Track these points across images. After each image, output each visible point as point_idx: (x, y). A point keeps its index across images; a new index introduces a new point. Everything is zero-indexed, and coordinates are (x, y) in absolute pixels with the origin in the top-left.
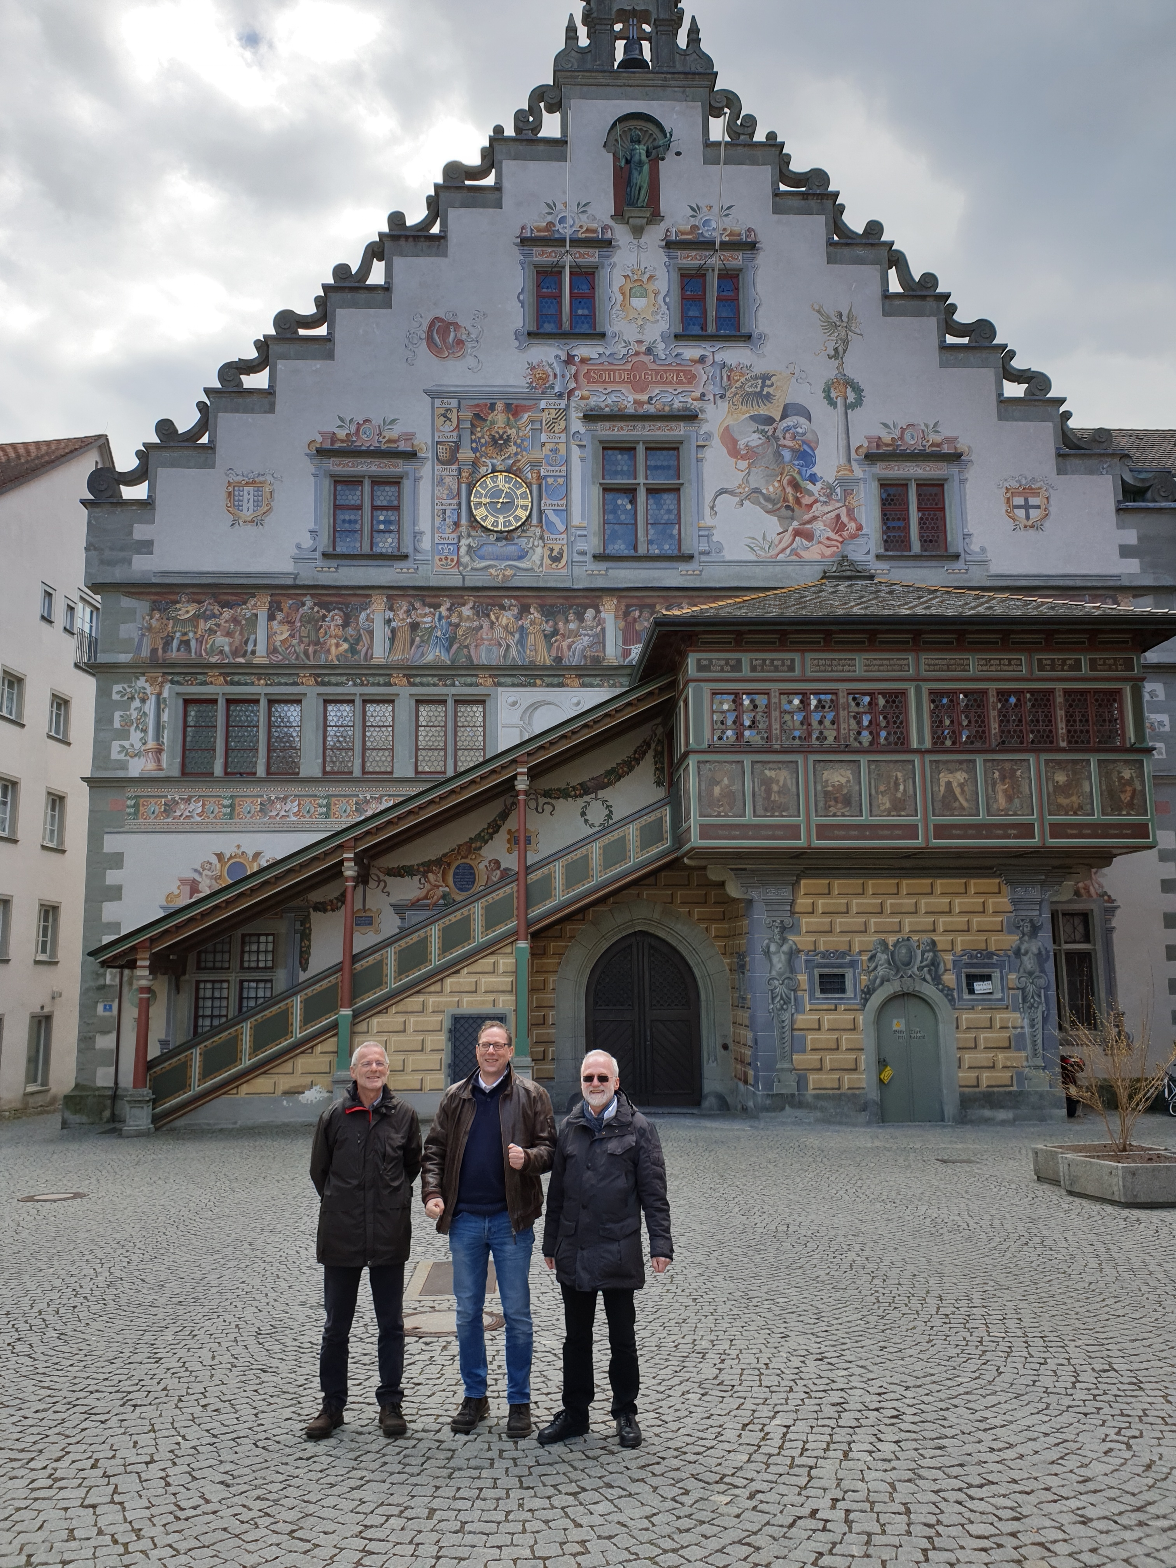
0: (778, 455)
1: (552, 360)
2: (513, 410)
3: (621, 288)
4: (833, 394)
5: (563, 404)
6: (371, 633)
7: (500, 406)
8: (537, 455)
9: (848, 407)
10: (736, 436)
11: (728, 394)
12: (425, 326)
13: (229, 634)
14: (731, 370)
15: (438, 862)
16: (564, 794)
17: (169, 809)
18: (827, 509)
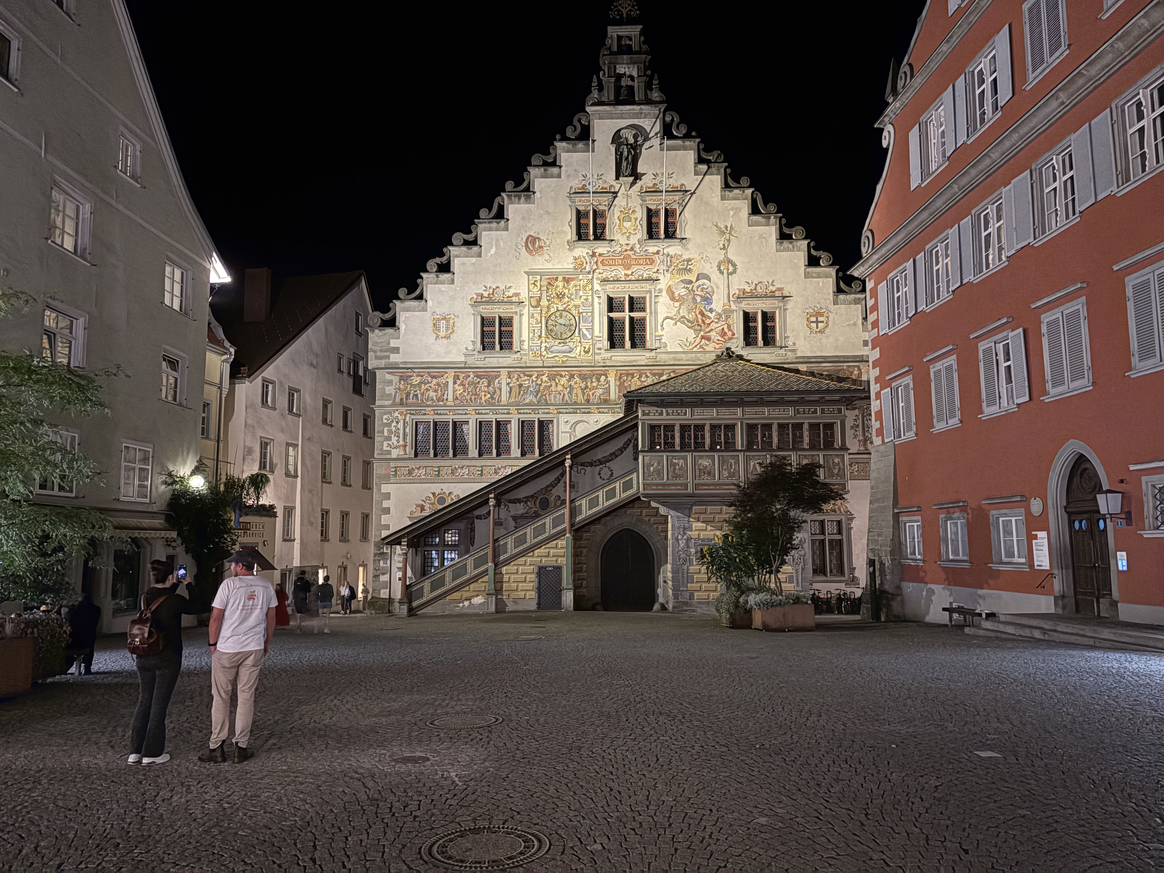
0: (694, 299)
1: (585, 255)
2: (567, 281)
3: (618, 218)
4: (722, 268)
5: (590, 276)
6: (500, 389)
7: (560, 278)
8: (578, 302)
9: (729, 274)
10: (674, 290)
11: (670, 270)
12: (524, 240)
13: (436, 391)
14: (672, 257)
15: (532, 496)
16: (591, 464)
17: (410, 473)
18: (717, 325)
